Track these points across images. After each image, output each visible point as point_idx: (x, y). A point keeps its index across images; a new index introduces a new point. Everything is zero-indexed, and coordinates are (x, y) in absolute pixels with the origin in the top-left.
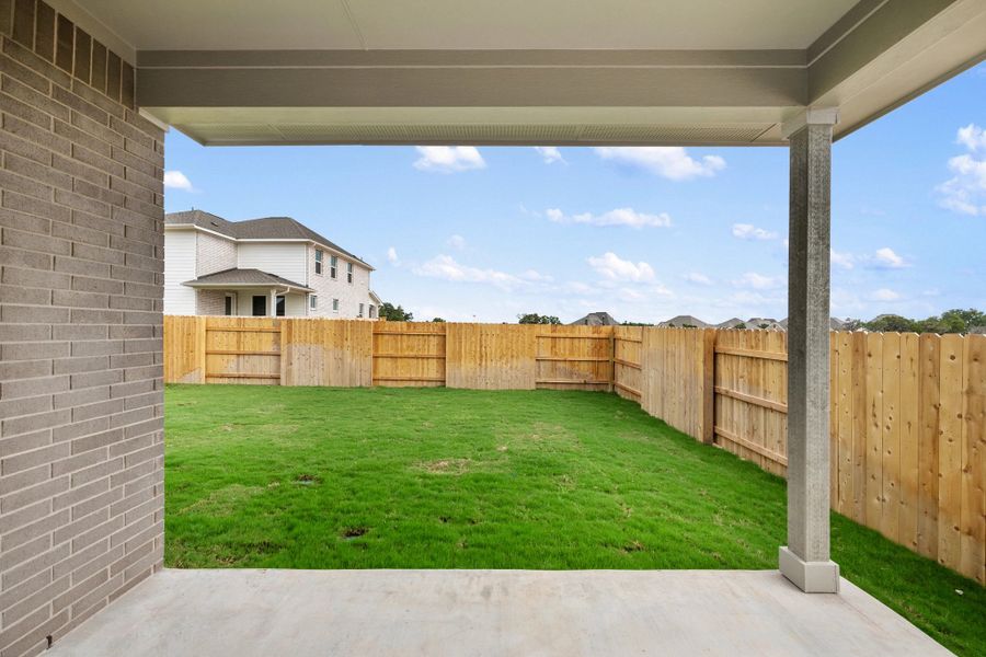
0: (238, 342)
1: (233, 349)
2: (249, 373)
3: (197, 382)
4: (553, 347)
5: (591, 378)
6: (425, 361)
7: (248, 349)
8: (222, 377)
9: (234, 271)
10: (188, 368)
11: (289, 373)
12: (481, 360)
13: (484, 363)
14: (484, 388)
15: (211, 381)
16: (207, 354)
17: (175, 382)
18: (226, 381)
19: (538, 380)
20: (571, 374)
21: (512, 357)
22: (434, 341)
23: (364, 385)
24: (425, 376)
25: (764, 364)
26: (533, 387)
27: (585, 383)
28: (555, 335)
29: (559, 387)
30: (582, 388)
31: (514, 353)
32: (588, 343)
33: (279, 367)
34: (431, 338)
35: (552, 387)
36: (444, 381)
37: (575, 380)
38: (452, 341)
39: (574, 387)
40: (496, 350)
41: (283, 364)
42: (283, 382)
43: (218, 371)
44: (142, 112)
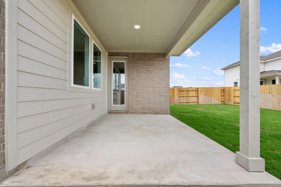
3: (231, 104)
8: (238, 103)
9: (264, 72)
10: (229, 100)
15: (235, 104)
16: (234, 97)
17: (227, 103)
44: (166, 58)
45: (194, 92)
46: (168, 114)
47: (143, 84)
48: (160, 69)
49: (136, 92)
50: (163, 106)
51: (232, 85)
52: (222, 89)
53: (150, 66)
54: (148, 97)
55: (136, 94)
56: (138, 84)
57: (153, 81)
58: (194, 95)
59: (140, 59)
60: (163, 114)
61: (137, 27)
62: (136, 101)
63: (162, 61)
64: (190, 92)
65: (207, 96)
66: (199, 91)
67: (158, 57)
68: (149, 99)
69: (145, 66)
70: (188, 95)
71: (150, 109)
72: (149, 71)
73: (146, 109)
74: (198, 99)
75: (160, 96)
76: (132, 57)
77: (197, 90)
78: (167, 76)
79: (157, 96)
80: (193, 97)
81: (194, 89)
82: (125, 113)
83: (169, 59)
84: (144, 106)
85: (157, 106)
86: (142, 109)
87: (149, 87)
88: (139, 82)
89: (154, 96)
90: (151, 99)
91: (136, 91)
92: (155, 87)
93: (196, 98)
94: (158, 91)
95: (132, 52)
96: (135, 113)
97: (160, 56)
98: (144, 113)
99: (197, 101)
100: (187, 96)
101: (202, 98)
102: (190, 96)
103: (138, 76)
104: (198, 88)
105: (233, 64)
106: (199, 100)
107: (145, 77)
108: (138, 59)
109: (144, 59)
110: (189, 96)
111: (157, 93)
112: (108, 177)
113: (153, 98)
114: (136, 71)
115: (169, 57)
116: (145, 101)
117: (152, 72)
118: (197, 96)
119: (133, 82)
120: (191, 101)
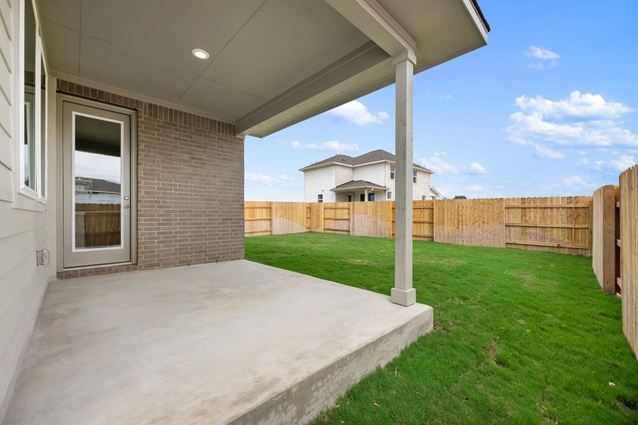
0: (335, 214)
1: (333, 217)
2: (339, 228)
3: (321, 232)
4: (524, 215)
5: (566, 243)
6: (422, 225)
7: (338, 217)
8: (329, 230)
9: (352, 182)
10: (318, 226)
11: (353, 228)
12: (458, 225)
13: (461, 227)
14: (460, 244)
15: (326, 231)
17: (314, 231)
18: (330, 232)
19: (508, 241)
20: (543, 238)
21: (483, 222)
22: (427, 212)
23: (387, 237)
24: (422, 234)
26: (503, 246)
27: (559, 247)
28: (524, 206)
29: (529, 248)
30: (556, 250)
31: (485, 220)
32: (563, 212)
33: (349, 225)
34: (425, 210)
35: (523, 248)
36: (433, 238)
37: (547, 243)
38: (438, 211)
39: (547, 249)
40: (470, 217)
41: (351, 224)
42: (351, 234)
43: (328, 227)
44: (237, 136)
45: (265, 209)
46: (240, 259)
47: (182, 190)
48: (223, 159)
49: (161, 211)
50: (229, 242)
51: (316, 200)
52: (309, 206)
53: (199, 147)
54: (194, 224)
55: (162, 215)
56: (166, 189)
57: (207, 184)
58: (264, 217)
59: (172, 125)
60: (231, 260)
61: (201, 54)
62: (163, 233)
63: (226, 141)
64: (258, 210)
65: (286, 218)
66: (273, 208)
67: (219, 131)
68: (197, 228)
69: (187, 145)
70: (253, 216)
71: (201, 252)
72: (199, 159)
73: (189, 253)
74: (271, 225)
75: (223, 219)
76: (150, 115)
77: (269, 207)
78: (239, 177)
79: (216, 219)
80: (262, 220)
81: (264, 205)
82: (128, 269)
83: (243, 140)
84: (184, 245)
85: (216, 243)
86: (180, 253)
87: (198, 199)
88: (171, 185)
89: (209, 220)
90: (204, 228)
91: (161, 207)
92: (212, 200)
93: (267, 223)
94: (218, 208)
95: (149, 102)
96: (158, 265)
97: (223, 130)
98: (184, 262)
99: (269, 229)
100: (251, 219)
101: (278, 222)
102: (257, 218)
103: (168, 168)
104: (271, 203)
105: (317, 164)
106: (274, 226)
107: (186, 174)
108: (169, 124)
109: (184, 127)
110: (255, 218)
111: (217, 212)
112: (277, 380)
113: (207, 224)
114: (161, 154)
115: (244, 136)
116: (187, 232)
117: (205, 164)
118: (269, 218)
119: (154, 184)
120: (258, 229)
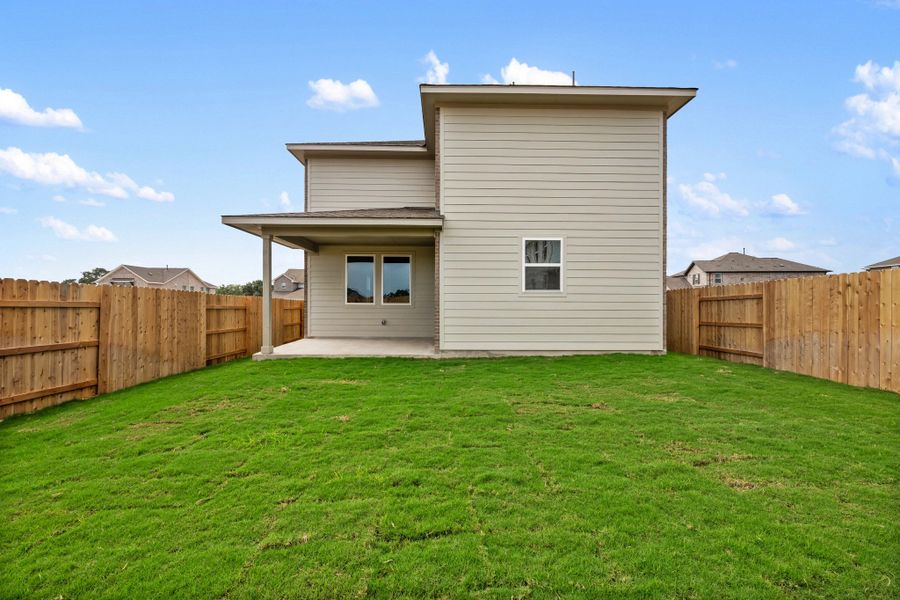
25: (32, 313)
